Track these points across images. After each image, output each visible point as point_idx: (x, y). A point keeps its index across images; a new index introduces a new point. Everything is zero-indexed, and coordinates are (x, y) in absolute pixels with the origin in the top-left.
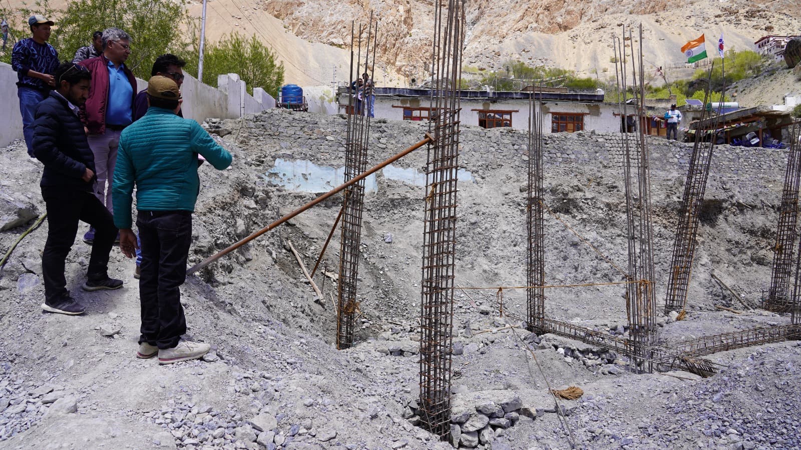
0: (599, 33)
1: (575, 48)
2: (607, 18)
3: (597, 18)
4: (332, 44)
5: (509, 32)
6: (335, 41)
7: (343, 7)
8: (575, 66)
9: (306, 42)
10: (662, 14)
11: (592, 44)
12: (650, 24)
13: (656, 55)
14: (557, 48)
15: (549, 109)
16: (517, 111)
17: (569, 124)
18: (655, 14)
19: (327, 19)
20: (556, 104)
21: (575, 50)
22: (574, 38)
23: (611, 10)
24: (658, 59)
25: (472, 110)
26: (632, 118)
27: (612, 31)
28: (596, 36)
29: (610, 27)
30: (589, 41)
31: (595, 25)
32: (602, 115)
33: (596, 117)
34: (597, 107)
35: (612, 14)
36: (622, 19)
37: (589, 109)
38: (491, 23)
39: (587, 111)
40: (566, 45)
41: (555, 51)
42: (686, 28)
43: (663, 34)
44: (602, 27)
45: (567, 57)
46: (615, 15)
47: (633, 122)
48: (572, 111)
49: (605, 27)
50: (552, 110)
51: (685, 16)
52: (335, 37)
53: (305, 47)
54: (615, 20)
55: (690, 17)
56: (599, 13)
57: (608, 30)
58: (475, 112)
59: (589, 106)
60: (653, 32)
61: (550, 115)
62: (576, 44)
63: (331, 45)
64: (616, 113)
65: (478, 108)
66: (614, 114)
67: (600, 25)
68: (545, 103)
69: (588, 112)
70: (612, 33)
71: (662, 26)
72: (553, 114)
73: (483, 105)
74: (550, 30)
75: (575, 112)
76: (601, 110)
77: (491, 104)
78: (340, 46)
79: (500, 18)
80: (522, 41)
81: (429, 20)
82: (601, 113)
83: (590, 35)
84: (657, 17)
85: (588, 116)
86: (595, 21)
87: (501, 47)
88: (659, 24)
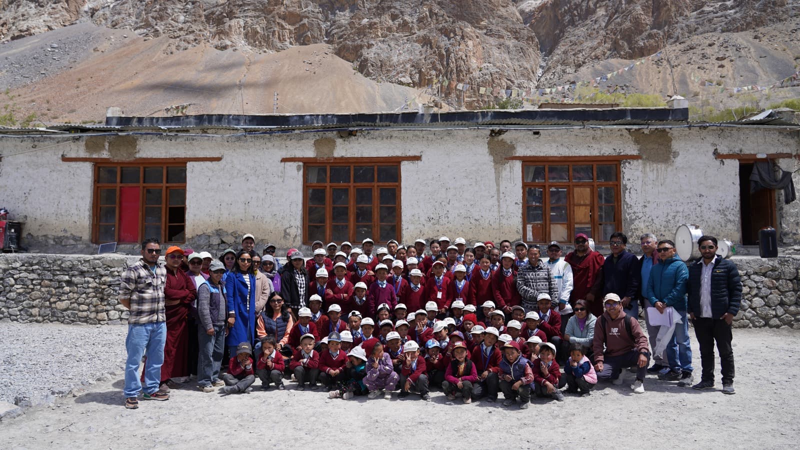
0: (688, 55)
1: (660, 72)
2: (696, 39)
3: (685, 39)
4: (401, 83)
5: (586, 60)
6: (403, 79)
7: (412, 46)
8: (661, 92)
9: (374, 82)
10: (761, 29)
11: (680, 67)
12: (748, 41)
13: (757, 74)
14: (640, 73)
15: (512, 147)
16: (417, 158)
17: (576, 190)
18: (753, 31)
19: (395, 59)
20: (536, 133)
21: (661, 75)
22: (658, 63)
23: (701, 29)
24: (760, 78)
25: (284, 160)
26: (775, 164)
27: (703, 52)
28: (685, 58)
29: (700, 48)
30: (676, 64)
31: (682, 47)
32: (679, 161)
33: (662, 166)
34: (664, 138)
35: (701, 34)
36: (714, 39)
37: (637, 142)
38: (565, 53)
39: (632, 150)
40: (650, 69)
41: (638, 77)
42: (792, 43)
43: (765, 51)
44: (691, 49)
45: (651, 83)
46: (706, 35)
47: (780, 174)
48: (583, 152)
49: (695, 48)
50: (521, 151)
51: (789, 30)
52: (404, 76)
53: (372, 87)
54: (705, 40)
55: (796, 30)
56: (687, 34)
57: (698, 51)
58: (293, 165)
59: (638, 138)
60: (752, 50)
61: (518, 165)
62: (661, 68)
63: (399, 84)
64: (723, 150)
65: (299, 154)
66: (717, 155)
67: (688, 46)
68: (500, 132)
69: (635, 153)
70: (703, 54)
71: (762, 43)
72: (527, 162)
73: (317, 144)
74: (631, 56)
75: (595, 153)
76: (676, 145)
77: (339, 141)
78: (408, 85)
79: (576, 47)
80: (600, 68)
81: (501, 53)
82: (676, 154)
83: (677, 57)
84: (756, 34)
85: (635, 162)
86: (683, 43)
87: (577, 77)
88: (758, 40)
